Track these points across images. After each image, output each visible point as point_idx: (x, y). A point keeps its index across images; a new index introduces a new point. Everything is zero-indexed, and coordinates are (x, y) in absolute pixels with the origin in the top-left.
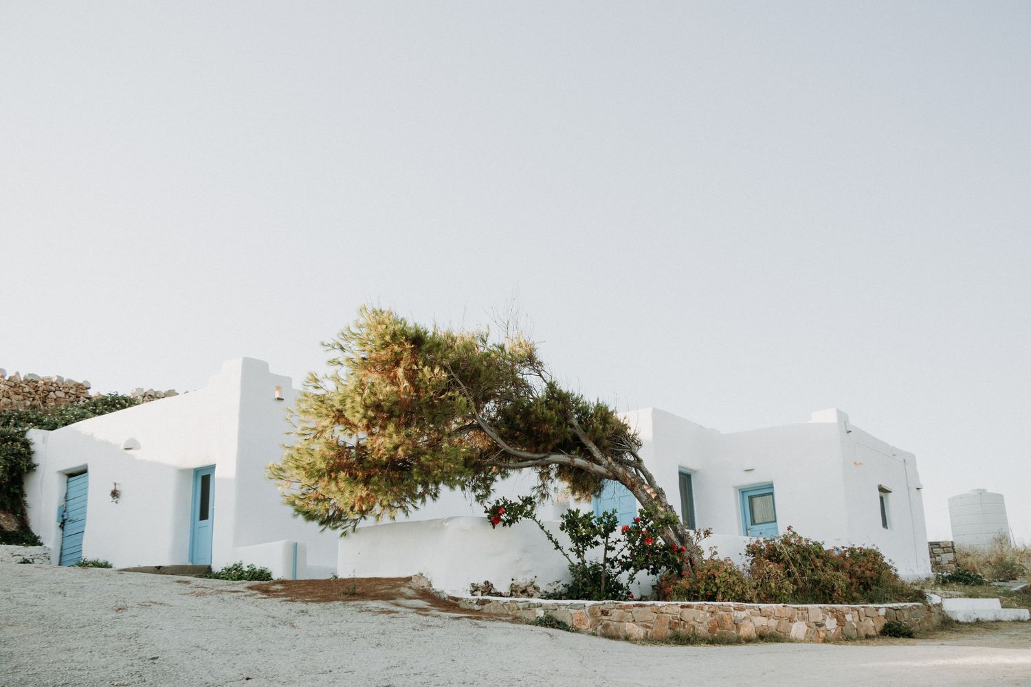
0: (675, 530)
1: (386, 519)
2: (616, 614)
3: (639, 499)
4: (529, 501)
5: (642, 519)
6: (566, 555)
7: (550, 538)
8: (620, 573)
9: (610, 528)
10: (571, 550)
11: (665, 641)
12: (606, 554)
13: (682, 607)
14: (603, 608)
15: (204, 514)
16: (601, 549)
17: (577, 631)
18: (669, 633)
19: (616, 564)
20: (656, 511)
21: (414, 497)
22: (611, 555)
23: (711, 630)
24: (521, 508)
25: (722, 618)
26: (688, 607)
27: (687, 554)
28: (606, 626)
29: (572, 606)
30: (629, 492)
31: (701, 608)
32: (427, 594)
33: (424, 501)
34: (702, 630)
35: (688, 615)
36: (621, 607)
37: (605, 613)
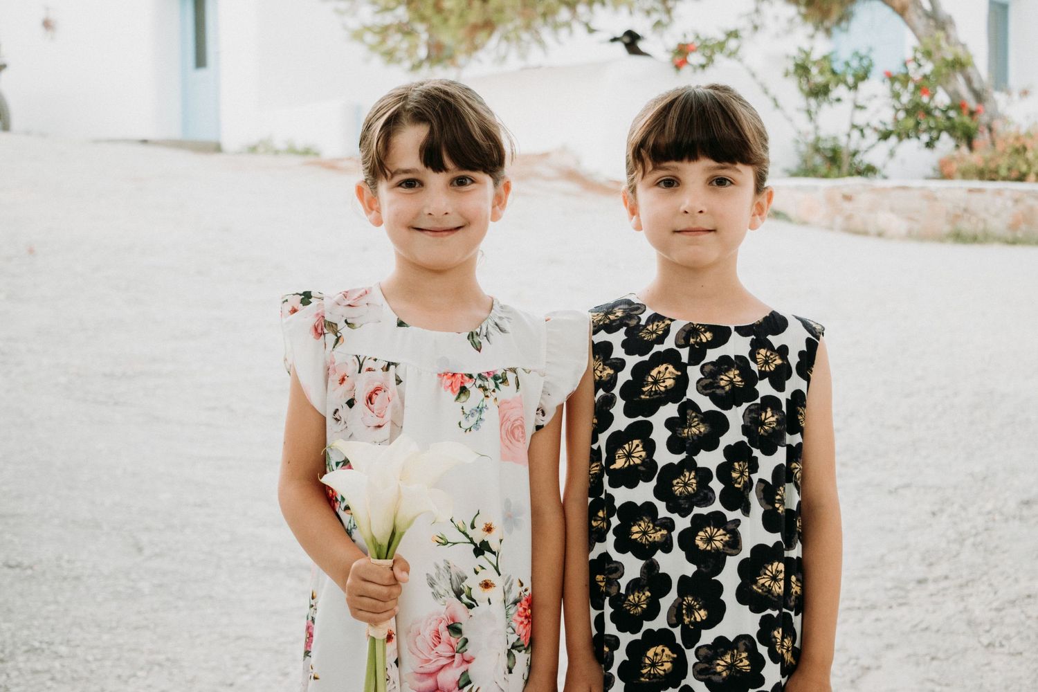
0: (969, 81)
1: (514, 62)
2: (864, 199)
3: (914, 30)
4: (733, 34)
5: (915, 59)
6: (790, 120)
7: (766, 92)
8: (873, 146)
9: (862, 76)
10: (798, 110)
11: (940, 239)
12: (852, 116)
13: (971, 191)
14: (846, 191)
15: (201, 60)
16: (846, 107)
17: (804, 223)
18: (947, 229)
19: (868, 132)
20: (939, 48)
21: (556, 27)
22: (861, 118)
23: (1014, 227)
24: (721, 46)
25: (1031, 209)
26: (980, 191)
27: (983, 118)
28: (849, 218)
29: (798, 188)
30: (896, 19)
31: (999, 192)
32: (572, 175)
33: (571, 32)
34: (998, 225)
35: (977, 202)
36: (874, 190)
37: (848, 198)
